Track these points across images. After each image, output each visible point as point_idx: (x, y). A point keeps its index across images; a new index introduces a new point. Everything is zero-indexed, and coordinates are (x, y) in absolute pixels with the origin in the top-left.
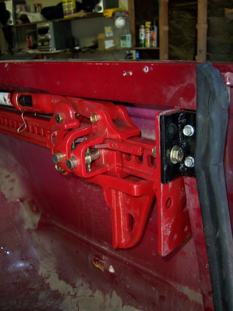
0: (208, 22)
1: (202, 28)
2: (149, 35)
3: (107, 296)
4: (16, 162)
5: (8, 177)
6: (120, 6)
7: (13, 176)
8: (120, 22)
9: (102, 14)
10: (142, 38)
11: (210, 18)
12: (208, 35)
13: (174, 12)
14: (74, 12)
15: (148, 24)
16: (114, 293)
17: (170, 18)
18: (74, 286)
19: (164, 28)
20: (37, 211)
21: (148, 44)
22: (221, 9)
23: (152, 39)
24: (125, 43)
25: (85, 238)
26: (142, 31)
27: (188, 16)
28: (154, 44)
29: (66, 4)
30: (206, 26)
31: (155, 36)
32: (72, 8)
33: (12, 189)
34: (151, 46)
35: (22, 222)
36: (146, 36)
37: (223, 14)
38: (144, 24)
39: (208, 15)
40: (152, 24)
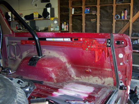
0: (86, 23)
1: (84, 25)
2: (65, 27)
3: (89, 77)
4: (64, 54)
5: (62, 57)
6: (55, 17)
7: (63, 57)
8: (56, 22)
9: (50, 19)
10: (63, 27)
11: (86, 22)
12: (85, 27)
13: (74, 19)
14: (38, 18)
15: (65, 23)
16: (91, 76)
17: (73, 21)
18: (81, 77)
19: (71, 24)
20: (70, 64)
21: (65, 30)
22: (90, 19)
23: (66, 28)
24: (57, 29)
25: (84, 66)
26: (63, 25)
27: (79, 21)
28: (67, 30)
29: (35, 15)
30: (85, 24)
31: (68, 27)
32: (37, 16)
33: (63, 60)
34: (66, 30)
35: (67, 66)
36: (64, 27)
37: (90, 21)
38: (64, 23)
39: (86, 21)
40: (66, 23)
